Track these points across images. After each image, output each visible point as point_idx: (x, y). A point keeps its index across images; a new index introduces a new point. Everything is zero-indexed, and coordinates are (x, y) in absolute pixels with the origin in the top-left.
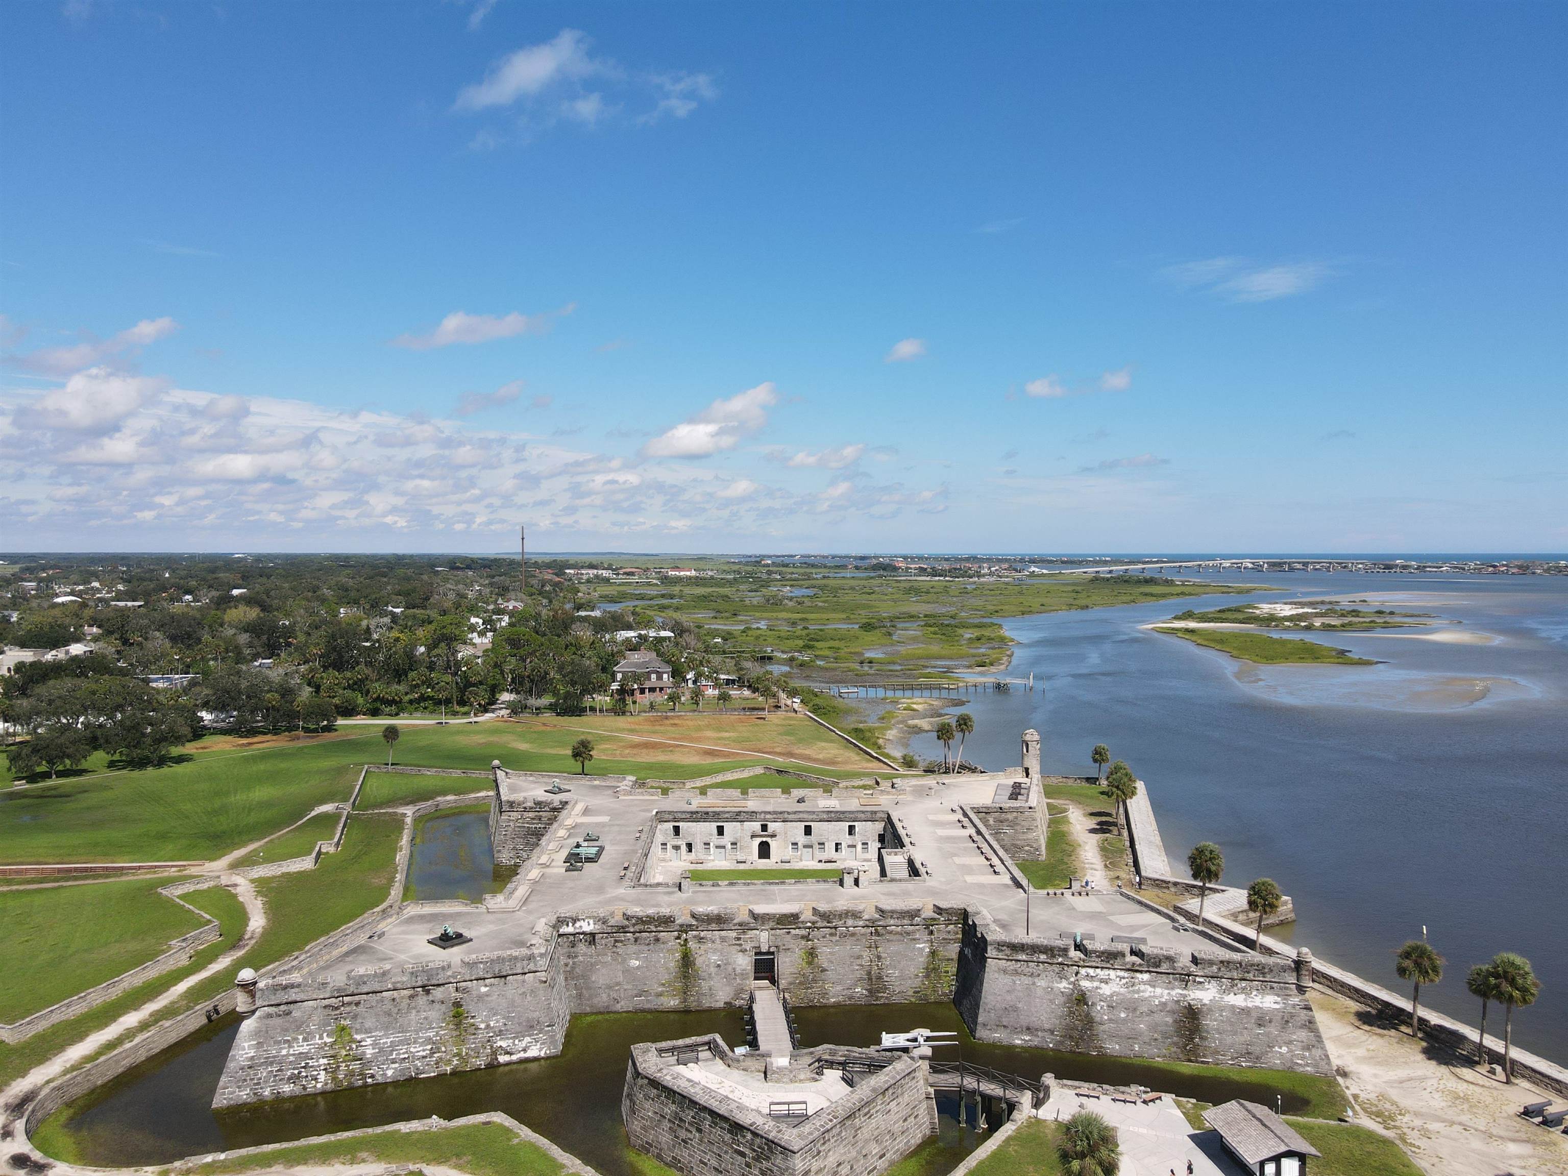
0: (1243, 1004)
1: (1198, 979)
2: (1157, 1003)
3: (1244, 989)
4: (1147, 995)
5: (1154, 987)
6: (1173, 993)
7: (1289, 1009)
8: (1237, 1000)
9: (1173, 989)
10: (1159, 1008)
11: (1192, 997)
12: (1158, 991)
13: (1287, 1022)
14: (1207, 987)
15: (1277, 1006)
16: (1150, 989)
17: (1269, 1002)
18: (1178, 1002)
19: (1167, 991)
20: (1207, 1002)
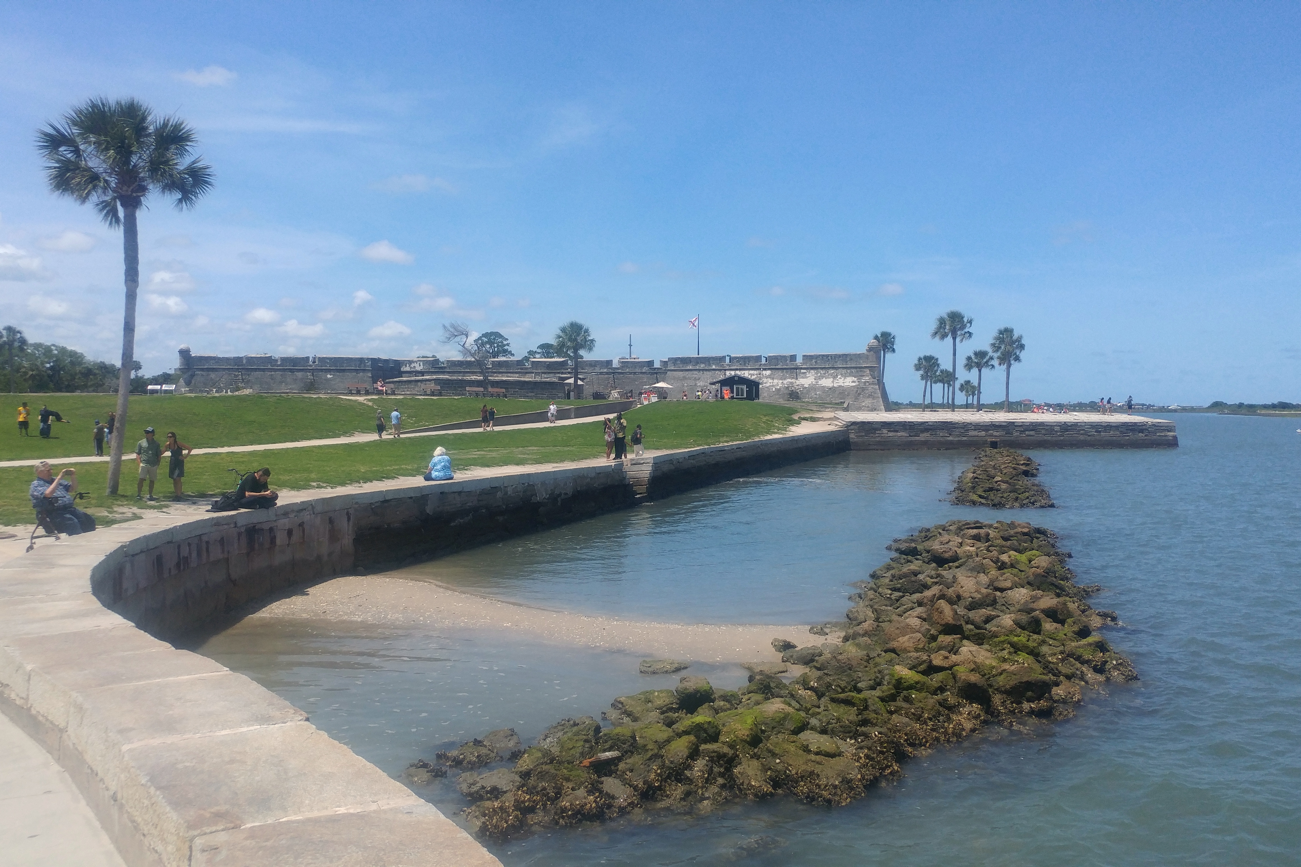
0: (831, 385)
1: (802, 371)
2: (774, 390)
3: (832, 374)
4: (768, 385)
5: (773, 379)
6: (785, 382)
7: (862, 385)
8: (827, 382)
9: (785, 379)
10: (775, 393)
11: (797, 383)
12: (776, 381)
13: (859, 394)
14: (808, 375)
15: (854, 384)
16: (771, 381)
17: (849, 382)
18: (788, 388)
19: (781, 381)
20: (807, 386)
